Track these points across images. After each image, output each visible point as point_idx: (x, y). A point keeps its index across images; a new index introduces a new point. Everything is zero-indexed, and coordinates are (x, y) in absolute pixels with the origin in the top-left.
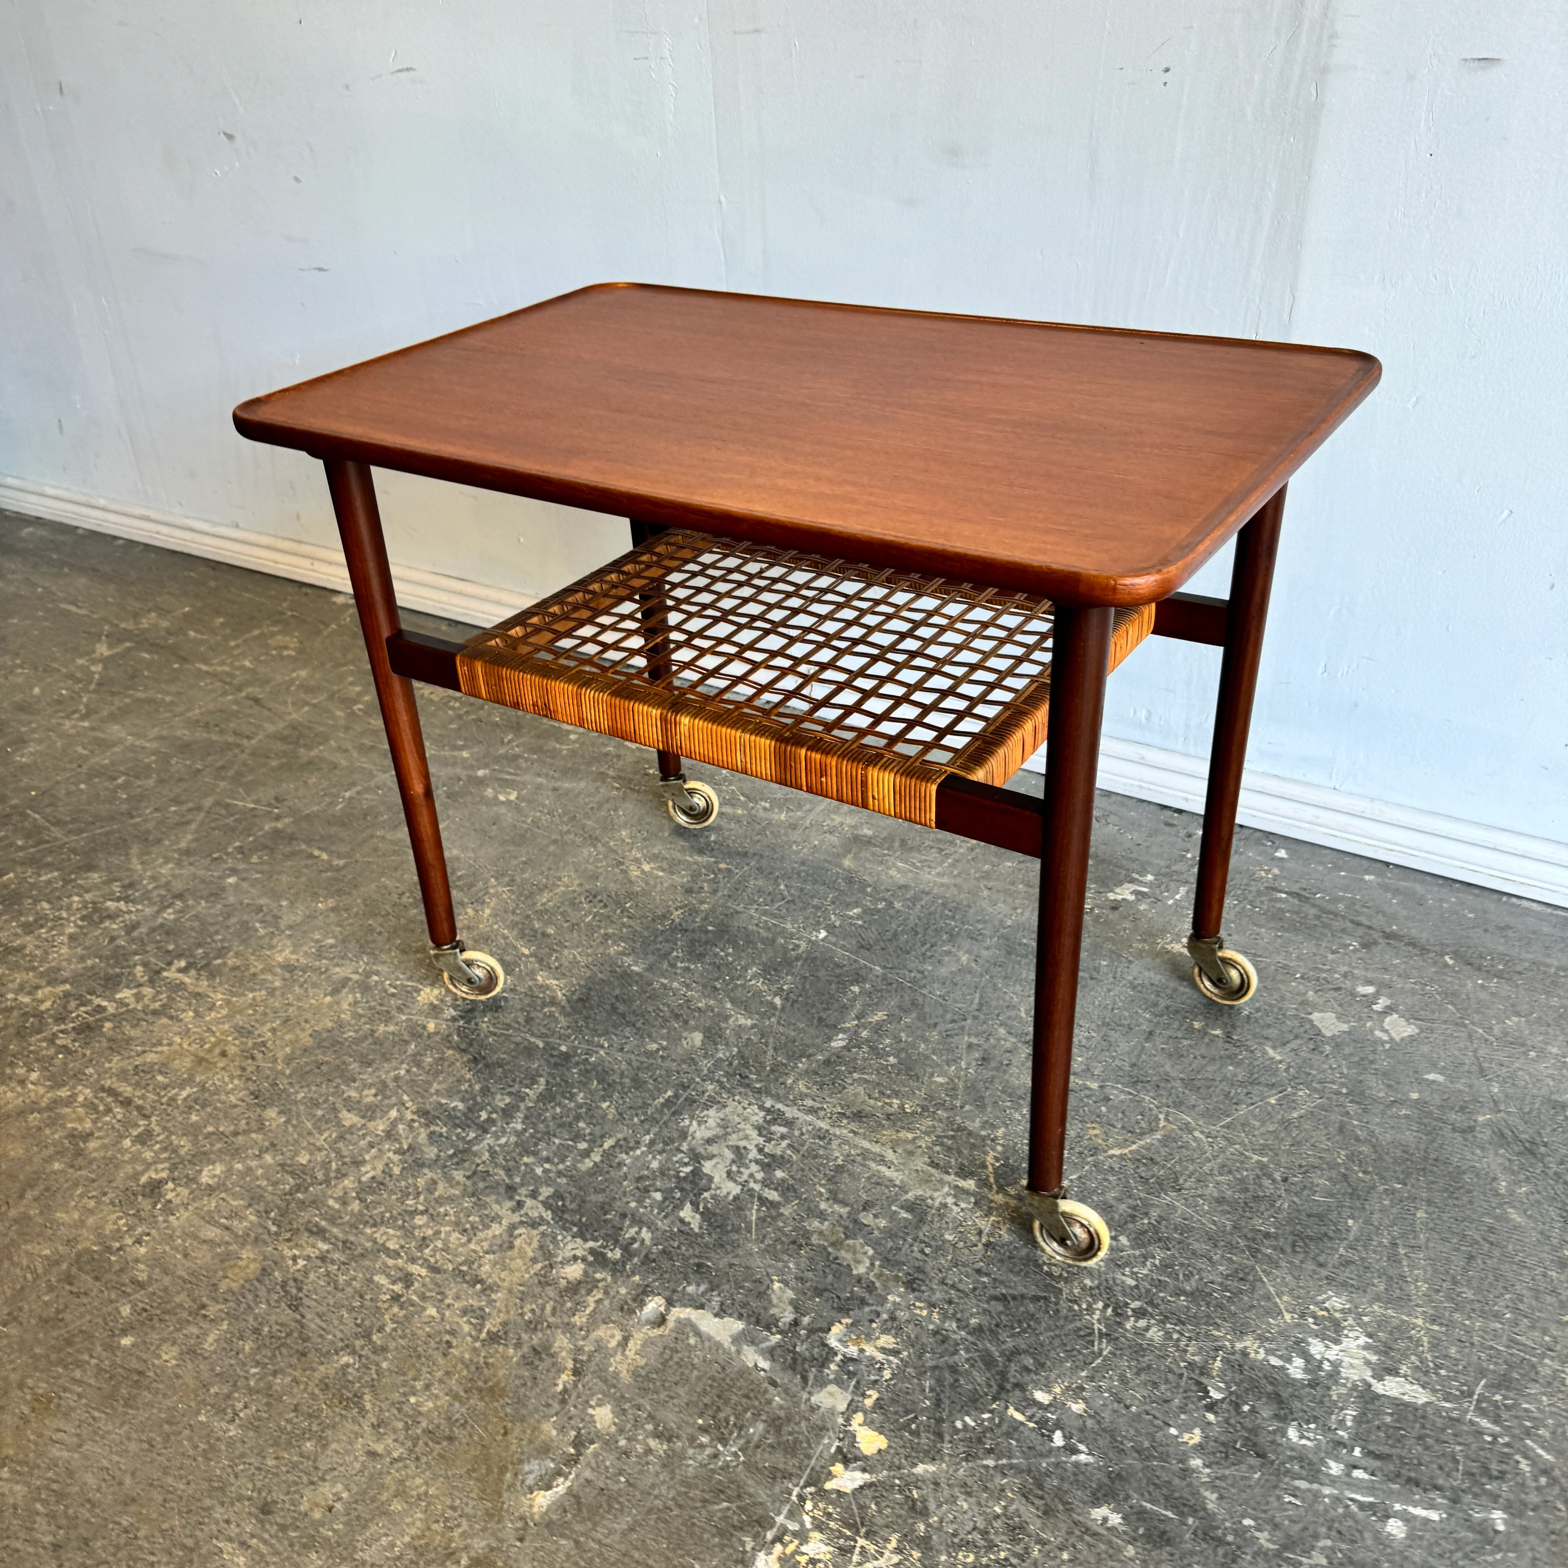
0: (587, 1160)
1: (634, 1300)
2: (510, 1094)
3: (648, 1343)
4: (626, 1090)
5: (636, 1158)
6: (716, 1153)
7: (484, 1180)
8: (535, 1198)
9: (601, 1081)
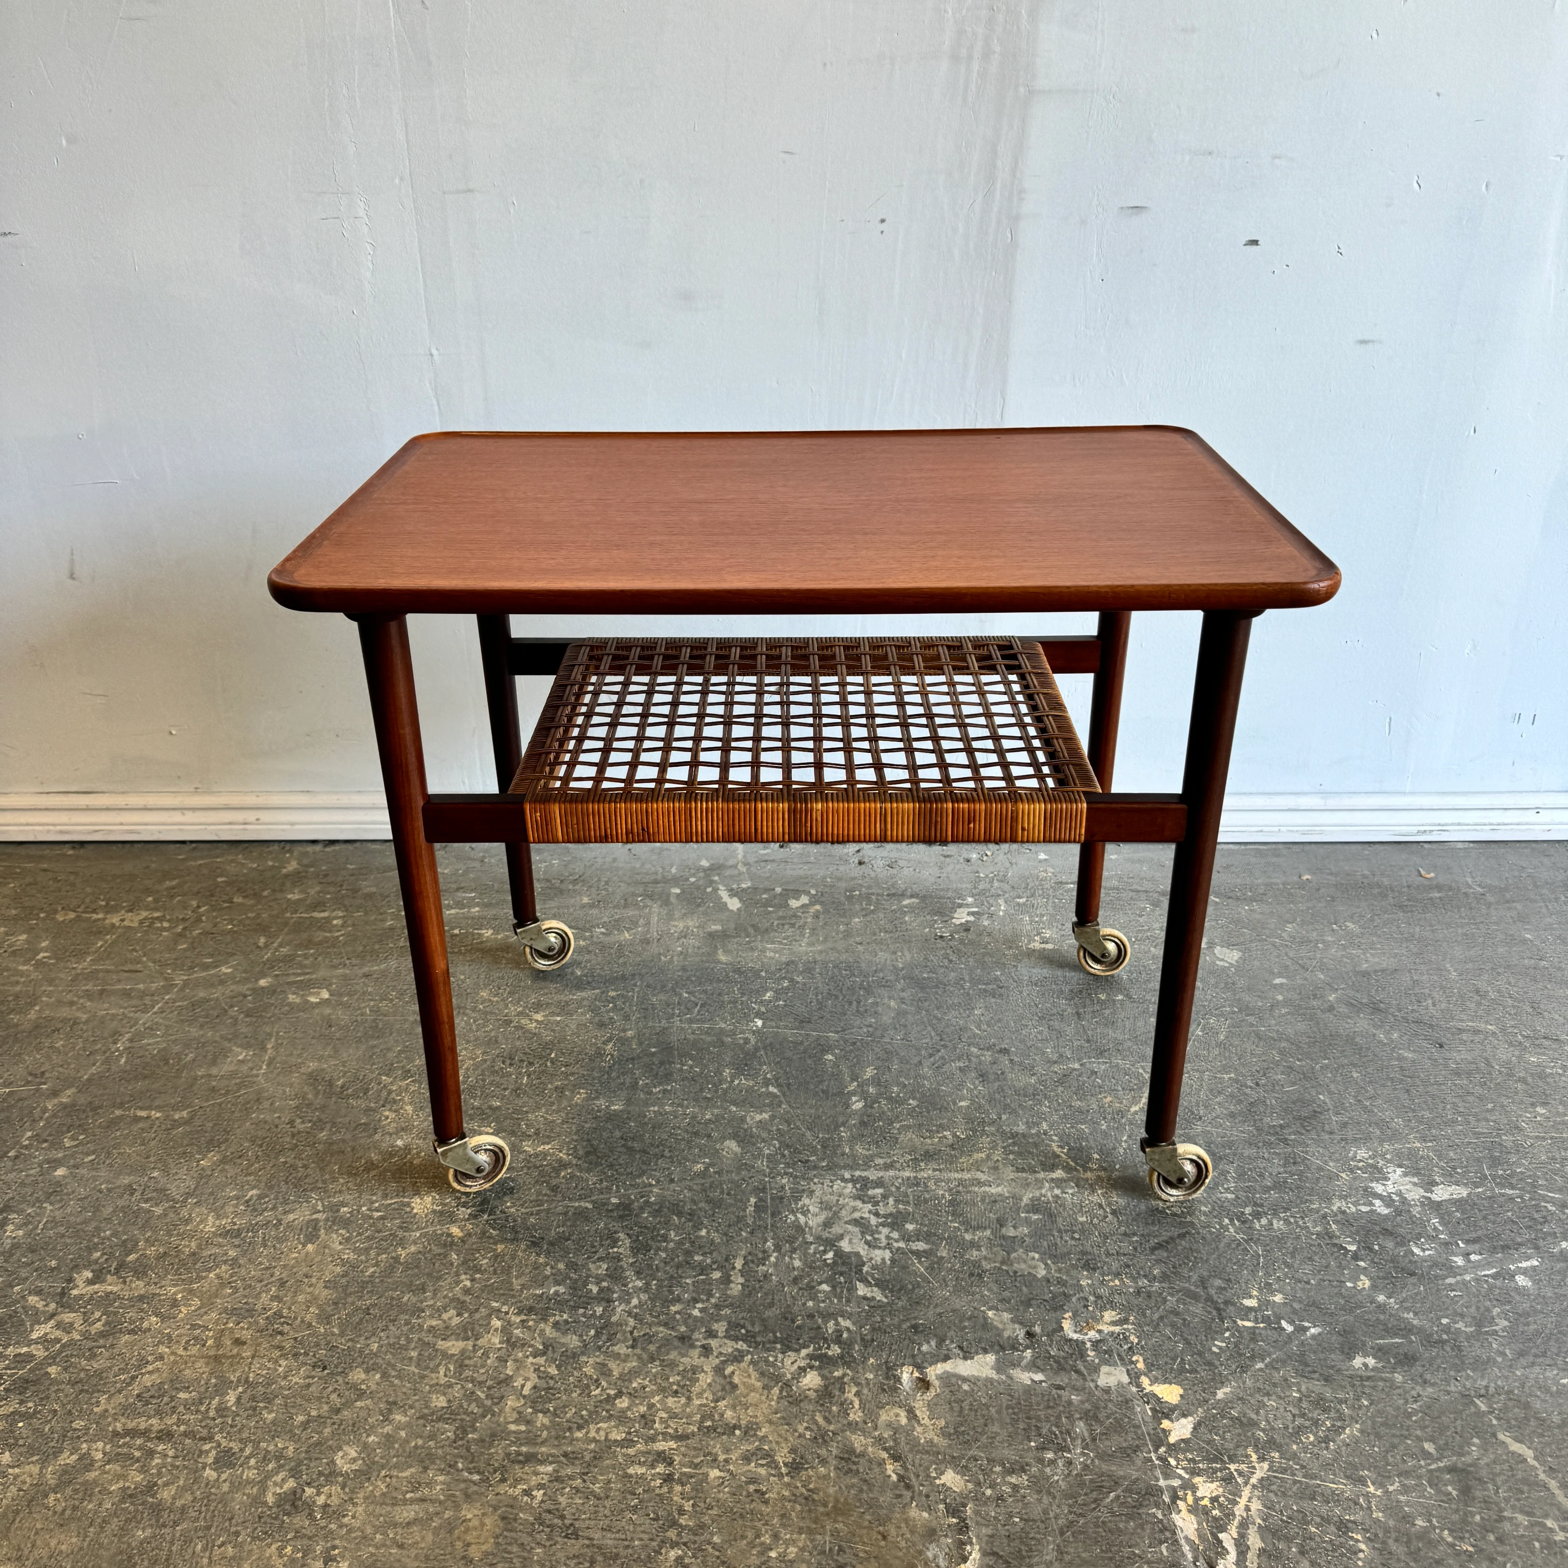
0: (733, 1285)
1: (887, 1379)
2: (600, 1259)
3: (931, 1406)
4: (710, 1212)
5: (776, 1265)
6: (841, 1232)
7: (651, 1342)
8: (716, 1336)
9: (680, 1214)
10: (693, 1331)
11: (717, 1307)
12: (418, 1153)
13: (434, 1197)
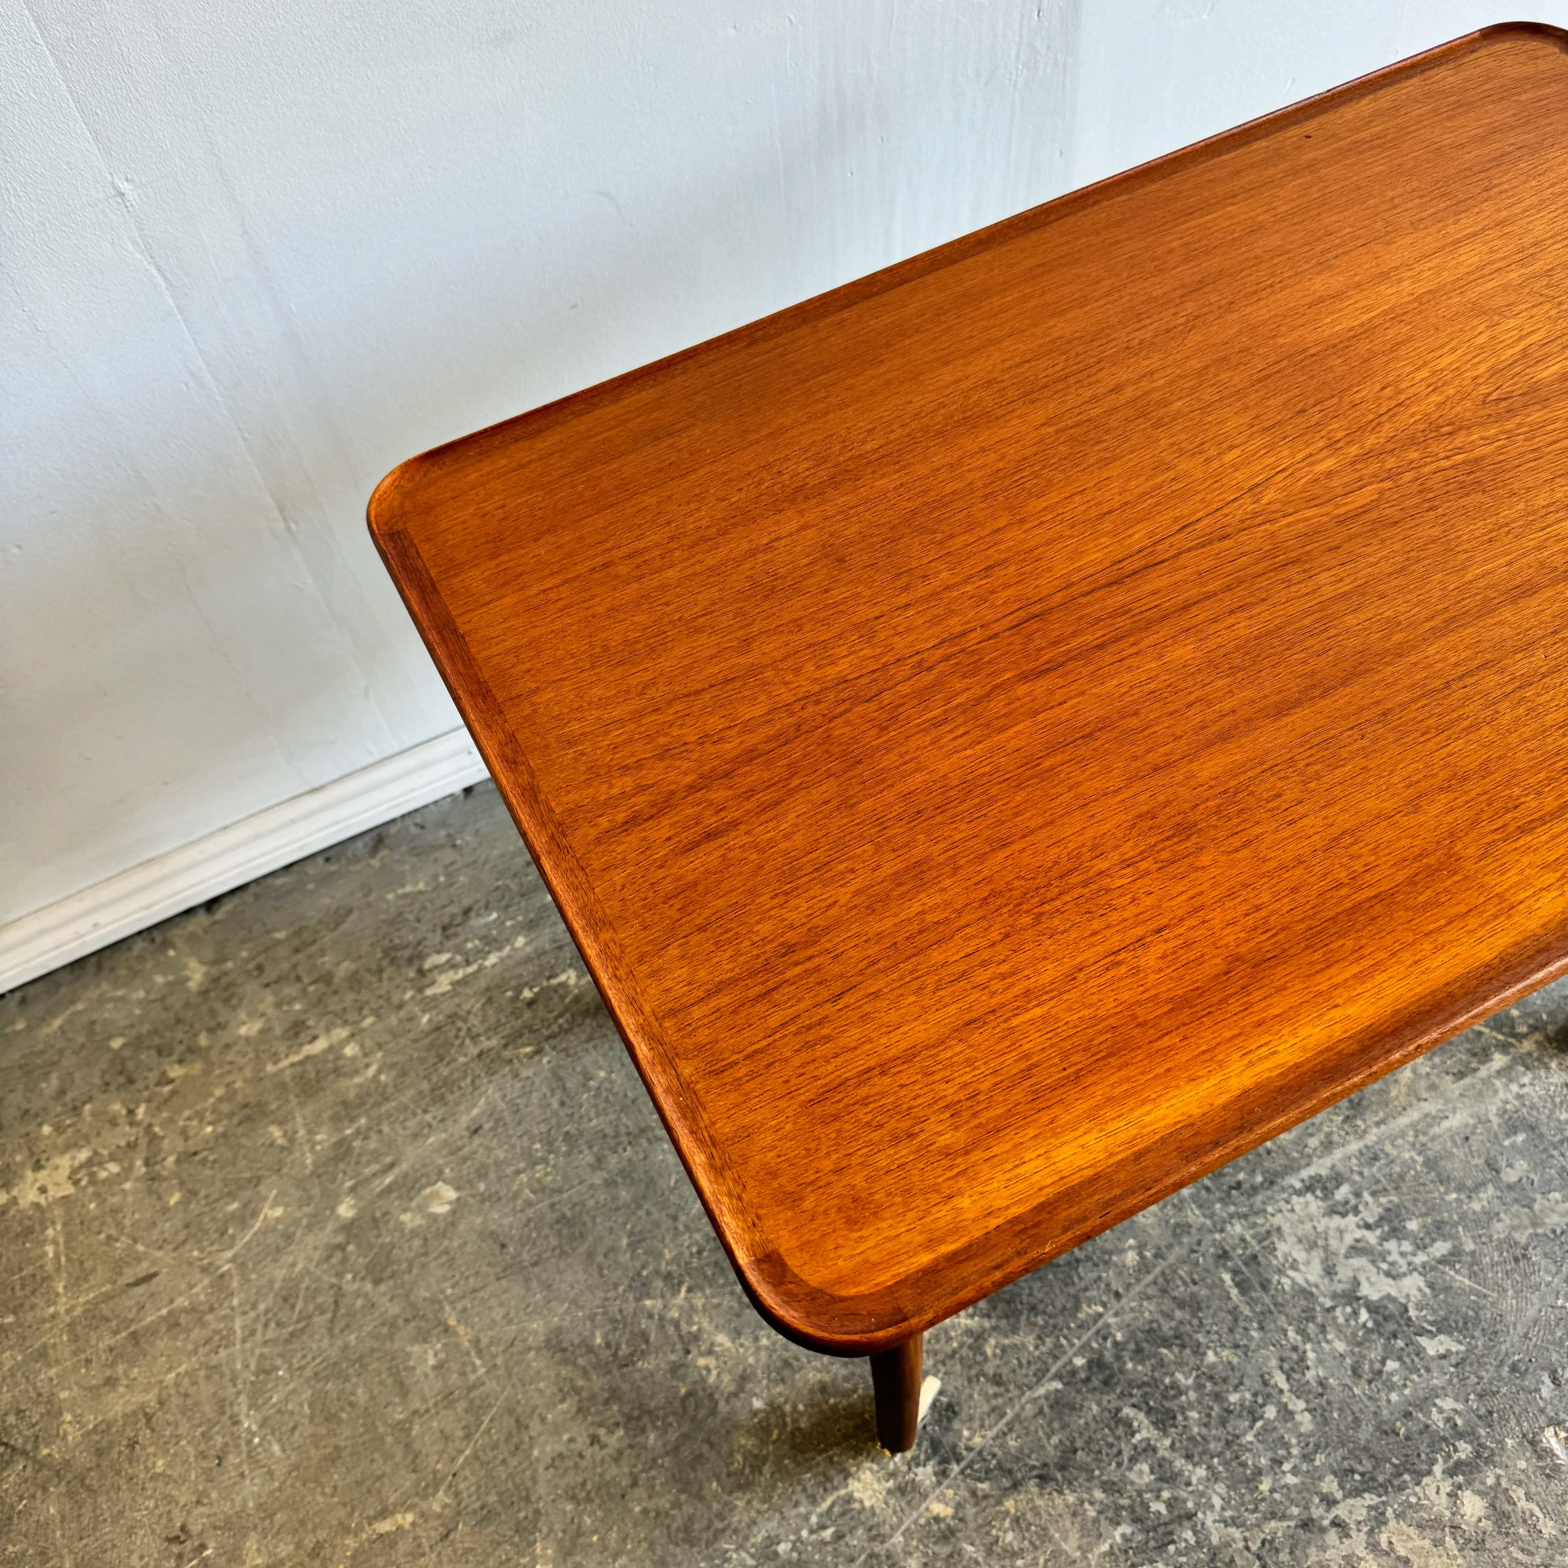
0: (1298, 1417)
1: (1540, 1458)
4: (1195, 1322)
5: (1320, 1362)
6: (1351, 1274)
7: (1277, 1551)
8: (1335, 1502)
9: (1166, 1342)
10: (1307, 1508)
11: (1307, 1457)
12: (795, 1407)
13: (871, 1470)
